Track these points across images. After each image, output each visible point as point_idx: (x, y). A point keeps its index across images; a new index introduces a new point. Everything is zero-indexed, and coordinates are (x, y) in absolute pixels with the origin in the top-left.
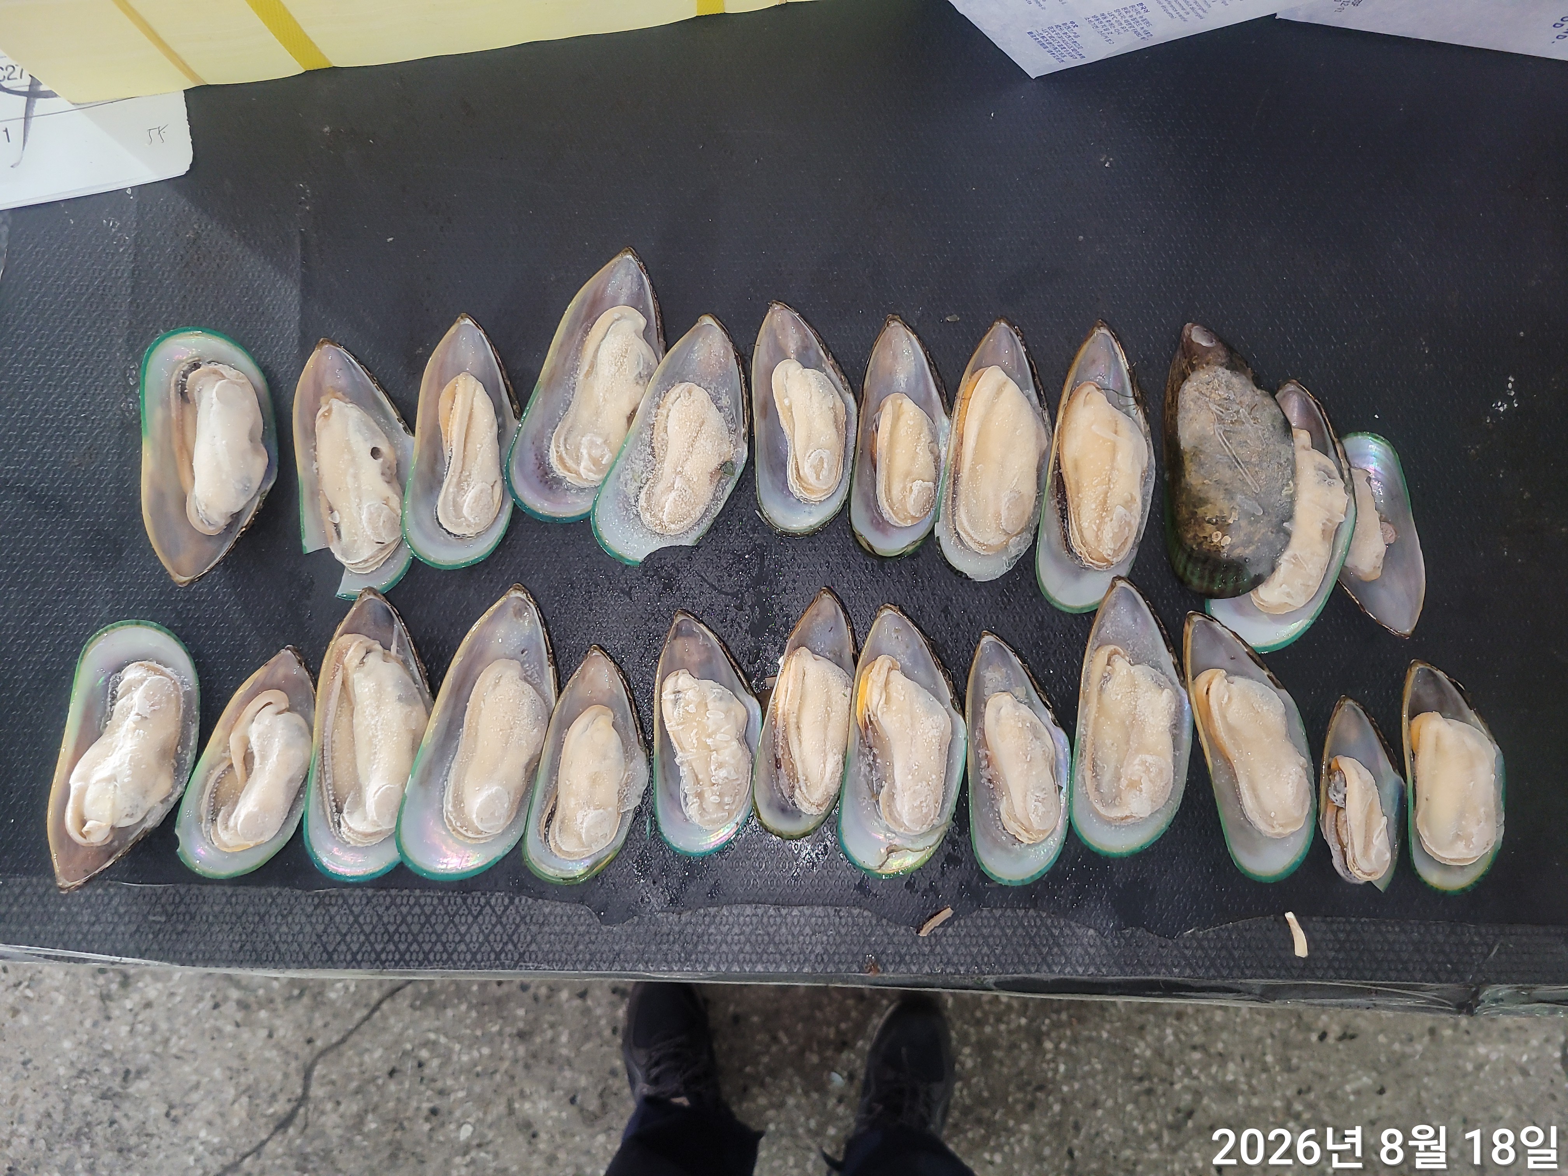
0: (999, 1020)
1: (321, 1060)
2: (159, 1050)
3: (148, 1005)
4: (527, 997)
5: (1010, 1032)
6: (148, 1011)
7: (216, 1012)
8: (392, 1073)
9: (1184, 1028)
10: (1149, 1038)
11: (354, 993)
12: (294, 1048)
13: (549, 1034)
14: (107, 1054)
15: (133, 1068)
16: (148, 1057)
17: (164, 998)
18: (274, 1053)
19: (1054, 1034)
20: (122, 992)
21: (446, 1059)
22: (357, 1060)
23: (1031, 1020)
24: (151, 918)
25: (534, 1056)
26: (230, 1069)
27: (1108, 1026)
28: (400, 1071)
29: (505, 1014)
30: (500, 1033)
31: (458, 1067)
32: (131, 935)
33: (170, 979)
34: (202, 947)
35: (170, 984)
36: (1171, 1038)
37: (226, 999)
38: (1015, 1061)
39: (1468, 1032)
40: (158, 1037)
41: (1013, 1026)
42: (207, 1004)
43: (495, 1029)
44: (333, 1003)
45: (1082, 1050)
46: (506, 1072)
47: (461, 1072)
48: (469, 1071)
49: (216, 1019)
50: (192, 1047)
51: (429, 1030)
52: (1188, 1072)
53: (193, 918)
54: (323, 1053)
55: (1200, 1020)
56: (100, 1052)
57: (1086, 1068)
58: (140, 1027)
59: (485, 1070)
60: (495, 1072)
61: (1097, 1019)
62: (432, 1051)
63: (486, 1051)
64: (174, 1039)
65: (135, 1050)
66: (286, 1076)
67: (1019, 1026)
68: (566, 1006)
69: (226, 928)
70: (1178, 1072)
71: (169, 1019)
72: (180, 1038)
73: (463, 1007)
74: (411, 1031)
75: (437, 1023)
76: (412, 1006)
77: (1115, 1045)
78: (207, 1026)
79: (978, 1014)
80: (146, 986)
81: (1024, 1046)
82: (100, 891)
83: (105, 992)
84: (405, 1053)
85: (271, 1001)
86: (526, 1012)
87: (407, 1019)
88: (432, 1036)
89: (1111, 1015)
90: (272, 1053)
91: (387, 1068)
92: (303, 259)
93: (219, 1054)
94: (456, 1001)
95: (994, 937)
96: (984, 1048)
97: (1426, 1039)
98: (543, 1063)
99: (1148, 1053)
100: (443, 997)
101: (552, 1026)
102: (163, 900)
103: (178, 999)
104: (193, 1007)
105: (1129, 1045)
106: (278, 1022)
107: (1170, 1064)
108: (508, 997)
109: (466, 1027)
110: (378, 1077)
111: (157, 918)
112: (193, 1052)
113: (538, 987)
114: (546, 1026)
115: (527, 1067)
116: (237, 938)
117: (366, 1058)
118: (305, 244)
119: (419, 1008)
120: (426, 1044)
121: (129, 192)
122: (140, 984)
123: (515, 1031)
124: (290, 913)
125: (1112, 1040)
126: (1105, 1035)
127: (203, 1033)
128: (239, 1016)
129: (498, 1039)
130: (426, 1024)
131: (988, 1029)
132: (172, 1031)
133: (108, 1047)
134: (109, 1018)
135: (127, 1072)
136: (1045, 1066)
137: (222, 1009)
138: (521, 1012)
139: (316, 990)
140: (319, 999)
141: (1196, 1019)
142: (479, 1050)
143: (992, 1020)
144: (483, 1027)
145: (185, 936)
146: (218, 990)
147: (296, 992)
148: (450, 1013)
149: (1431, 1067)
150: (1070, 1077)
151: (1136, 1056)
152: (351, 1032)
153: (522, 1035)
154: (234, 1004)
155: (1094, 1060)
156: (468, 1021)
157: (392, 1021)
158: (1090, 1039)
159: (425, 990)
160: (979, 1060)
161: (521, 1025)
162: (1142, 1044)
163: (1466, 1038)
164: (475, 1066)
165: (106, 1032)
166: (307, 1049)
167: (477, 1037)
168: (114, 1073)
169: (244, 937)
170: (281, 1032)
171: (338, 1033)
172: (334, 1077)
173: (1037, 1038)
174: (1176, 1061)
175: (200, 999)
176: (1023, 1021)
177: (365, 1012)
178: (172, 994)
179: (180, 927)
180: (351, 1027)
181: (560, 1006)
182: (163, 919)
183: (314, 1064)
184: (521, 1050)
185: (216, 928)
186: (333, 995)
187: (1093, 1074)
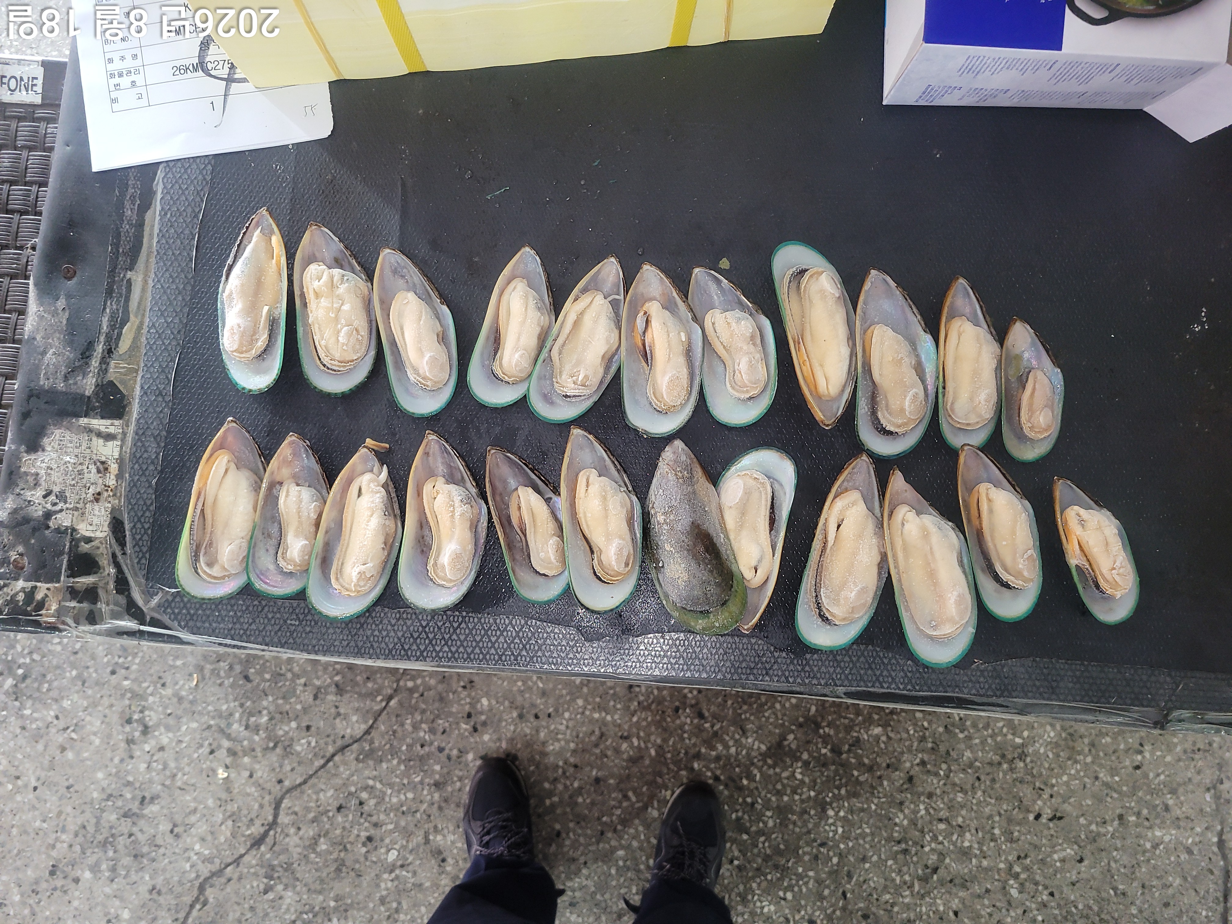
0: (794, 792)
1: (288, 796)
2: (168, 782)
3: (162, 749)
4: (443, 756)
5: (802, 801)
6: (161, 753)
7: (211, 756)
8: (340, 808)
9: (934, 805)
10: (907, 811)
11: (314, 748)
12: (268, 786)
13: (458, 784)
14: (129, 784)
15: (147, 795)
16: (159, 787)
17: (174, 744)
18: (253, 789)
19: (835, 805)
20: (142, 738)
21: (381, 799)
22: (314, 797)
23: (819, 793)
24: (289, 622)
25: (446, 801)
26: (220, 799)
27: (876, 801)
28: (346, 807)
29: (426, 768)
30: (422, 782)
31: (389, 805)
32: (276, 633)
33: (179, 729)
34: (322, 642)
35: (179, 734)
36: (923, 812)
37: (219, 747)
38: (805, 823)
39: (1147, 819)
40: (168, 773)
41: (804, 797)
42: (205, 750)
43: (418, 779)
44: (298, 754)
45: (856, 818)
46: (424, 811)
47: (391, 810)
48: (397, 810)
49: (211, 762)
50: (193, 781)
51: (369, 778)
52: (935, 838)
53: (316, 623)
54: (289, 790)
55: (946, 799)
56: (124, 782)
57: (858, 831)
58: (155, 764)
59: (409, 809)
60: (416, 812)
61: (868, 795)
62: (370, 793)
63: (410, 795)
64: (180, 775)
65: (151, 781)
66: (261, 806)
67: (810, 797)
68: (471, 765)
69: (338, 631)
70: (928, 838)
71: (176, 760)
72: (184, 775)
73: (395, 762)
74: (355, 778)
75: (375, 773)
76: (357, 759)
77: (881, 815)
78: (204, 766)
79: (779, 786)
80: (161, 734)
81: (812, 812)
82: (256, 603)
83: (130, 738)
84: (350, 794)
85: (253, 750)
86: (442, 768)
87: (353, 769)
88: (371, 782)
89: (879, 792)
90: (252, 790)
91: (336, 804)
92: (402, 195)
93: (211, 788)
94: (389, 757)
95: (845, 662)
96: (782, 812)
97: (1116, 823)
98: (453, 806)
99: (905, 822)
100: (380, 753)
101: (460, 779)
102: (297, 611)
103: (184, 745)
104: (195, 752)
105: (891, 815)
106: (257, 766)
107: (922, 831)
108: (429, 755)
109: (396, 776)
110: (329, 811)
111: (293, 622)
112: (193, 785)
113: (451, 750)
114: (455, 779)
115: (440, 808)
116: (345, 638)
117: (321, 795)
118: (404, 185)
119: (362, 761)
120: (366, 788)
121: (290, 147)
122: (156, 733)
123: (432, 782)
124: (381, 622)
125: (879, 811)
126: (873, 807)
127: (202, 771)
128: (228, 761)
129: (419, 787)
130: (367, 773)
131: (786, 798)
132: (179, 769)
133: (131, 779)
134: (132, 757)
135: (144, 798)
136: (827, 828)
137: (215, 754)
138: (437, 768)
139: (287, 743)
140: (288, 750)
141: (943, 799)
142: (405, 794)
143: (788, 792)
144: (408, 778)
145: (311, 634)
146: (214, 739)
147: (271, 745)
148: (384, 765)
149: (1119, 844)
150: (846, 837)
151: (896, 824)
152: (311, 776)
153: (437, 785)
154: (225, 751)
155: (864, 826)
156: (398, 772)
157: (342, 769)
158: (862, 810)
159: (367, 748)
160: (778, 821)
161: (437, 777)
162: (901, 816)
163: (1146, 823)
164: (402, 806)
165: (129, 767)
166: (278, 787)
167: (404, 785)
168: (133, 798)
169: (350, 637)
170: (259, 774)
171: (301, 776)
172: (296, 809)
173: (823, 807)
174: (926, 830)
175: (201, 746)
176: (812, 794)
177: (322, 762)
178: (181, 741)
179: (308, 629)
180: (311, 773)
181: (467, 765)
182: (297, 623)
183: (282, 798)
184: (436, 796)
185: (331, 631)
186: (299, 748)
187: (863, 836)
